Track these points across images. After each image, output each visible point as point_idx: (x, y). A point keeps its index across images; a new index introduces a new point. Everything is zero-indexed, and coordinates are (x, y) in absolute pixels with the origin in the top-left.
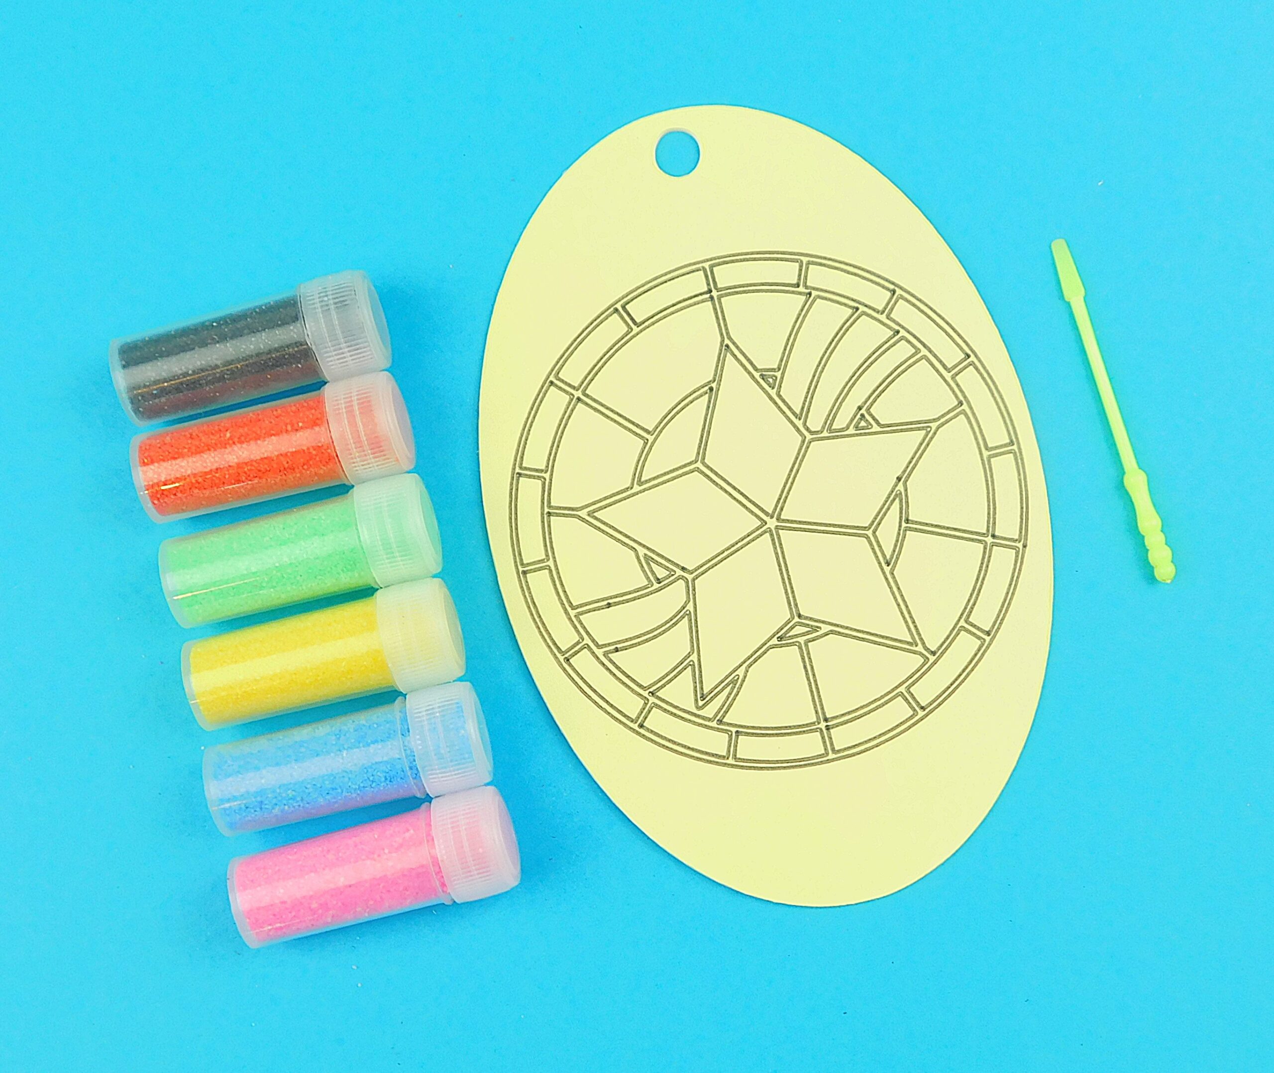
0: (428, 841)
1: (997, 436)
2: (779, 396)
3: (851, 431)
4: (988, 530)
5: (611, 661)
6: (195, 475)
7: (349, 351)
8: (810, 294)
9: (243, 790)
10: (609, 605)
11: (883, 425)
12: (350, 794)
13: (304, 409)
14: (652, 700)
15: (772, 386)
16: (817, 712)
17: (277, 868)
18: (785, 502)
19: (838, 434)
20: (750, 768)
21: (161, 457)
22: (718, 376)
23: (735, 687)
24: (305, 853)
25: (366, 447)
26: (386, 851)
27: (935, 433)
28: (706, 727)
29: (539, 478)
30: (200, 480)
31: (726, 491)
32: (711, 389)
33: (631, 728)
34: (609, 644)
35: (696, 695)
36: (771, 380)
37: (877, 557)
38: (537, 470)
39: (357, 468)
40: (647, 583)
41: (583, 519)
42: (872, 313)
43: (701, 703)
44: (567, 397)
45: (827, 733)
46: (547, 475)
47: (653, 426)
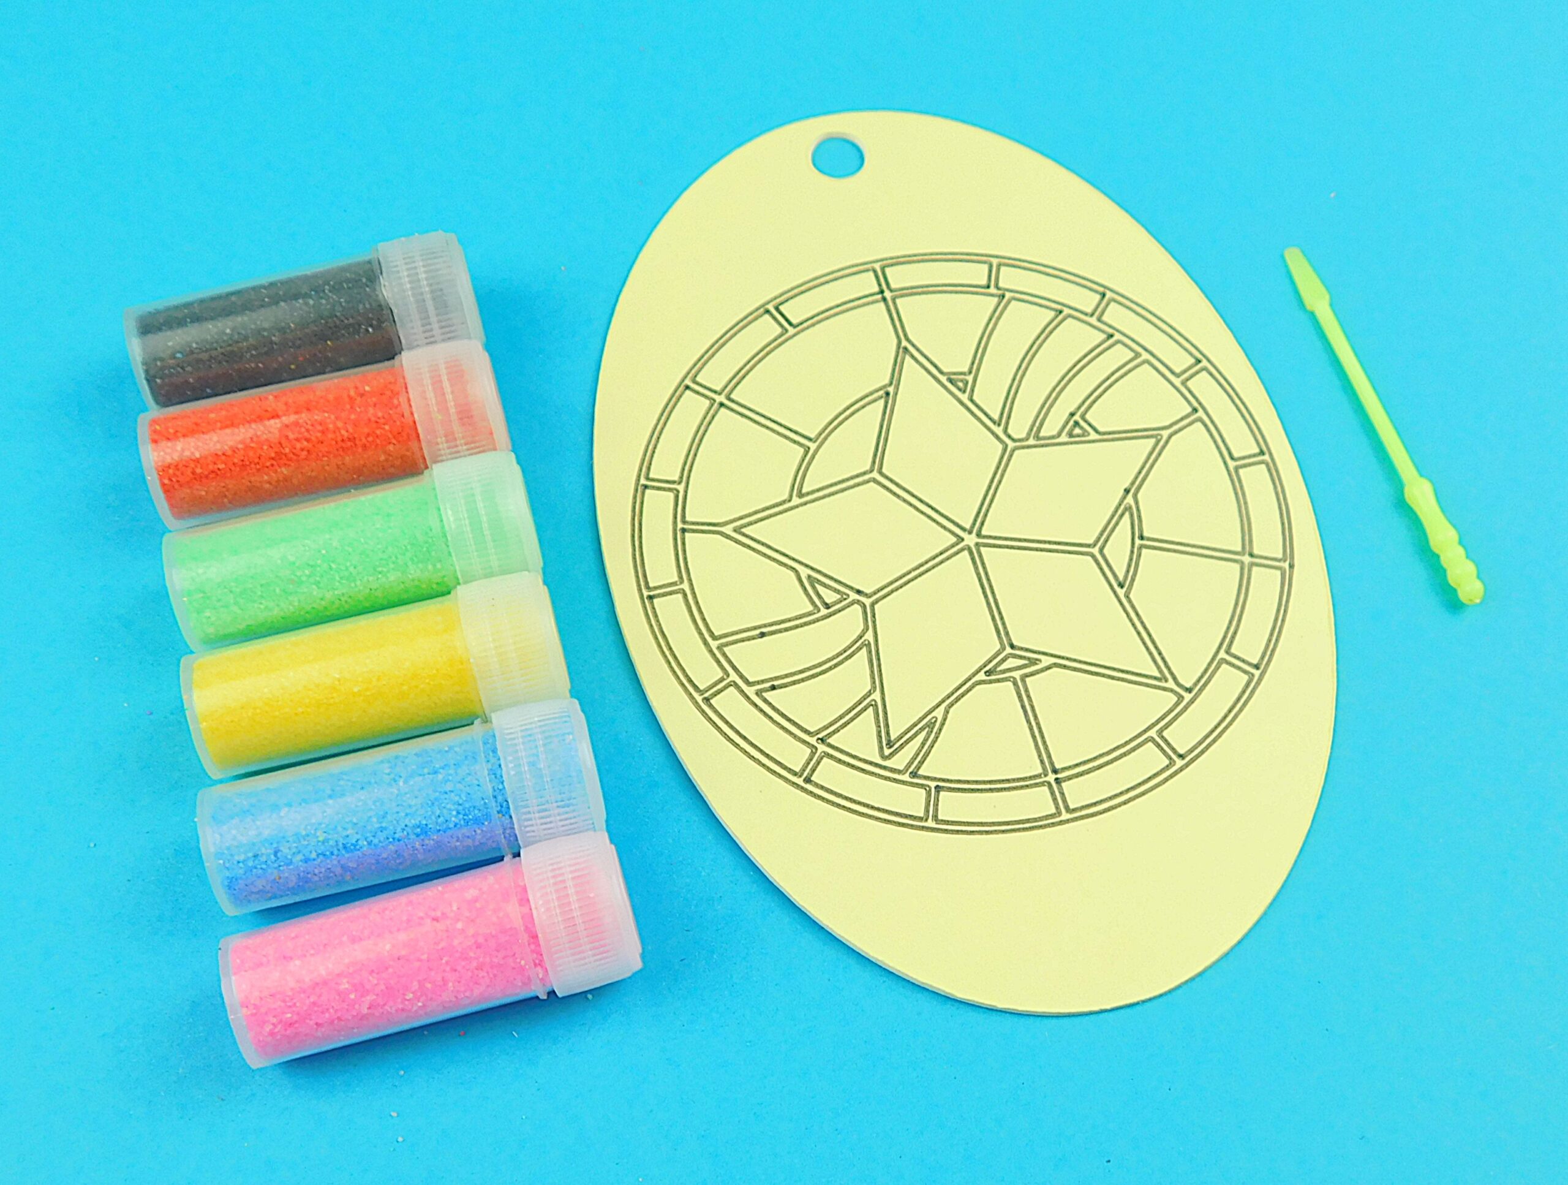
1: (1243, 444)
2: (972, 400)
3: (1064, 438)
4: (1243, 548)
5: (765, 701)
8: (1003, 296)
10: (763, 635)
11: (1102, 433)
14: (822, 748)
15: (962, 390)
16: (1042, 762)
18: (986, 515)
19: (1050, 442)
20: (957, 832)
22: (895, 380)
23: (932, 732)
25: (454, 417)
27: (1167, 442)
28: (895, 781)
29: (670, 491)
31: (911, 505)
32: (887, 394)
33: (794, 784)
34: (763, 682)
35: (880, 742)
36: (961, 385)
37: (1107, 579)
38: (667, 482)
40: (812, 608)
41: (728, 537)
42: (1079, 316)
43: (887, 752)
44: (707, 403)
45: (1058, 788)
46: (681, 488)
47: (816, 433)
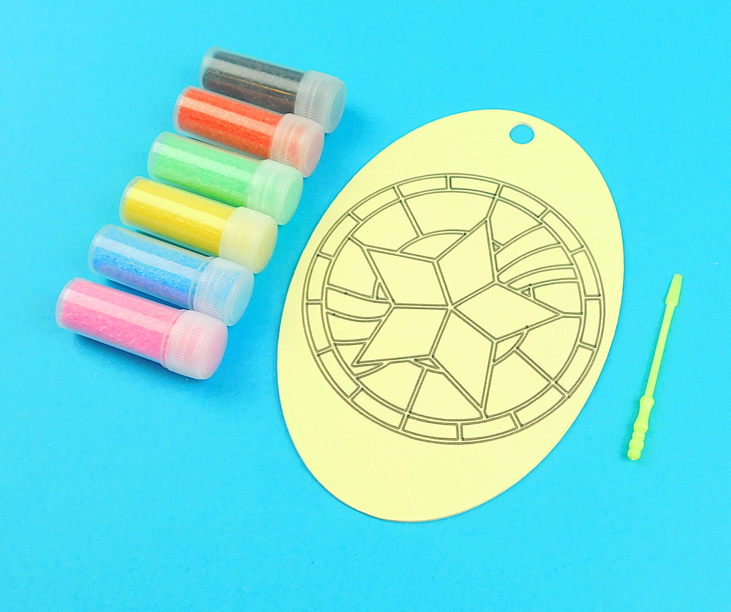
1: (590, 338)
2: (495, 256)
3: (519, 292)
4: (555, 378)
5: (327, 318)
8: (541, 224)
10: (346, 293)
11: (536, 299)
14: (333, 347)
15: (495, 250)
16: (408, 405)
18: (464, 302)
19: (512, 290)
20: (356, 410)
22: (472, 231)
23: (377, 368)
27: (559, 318)
28: (349, 376)
29: (357, 221)
31: (439, 280)
32: (465, 234)
33: (313, 353)
34: (332, 310)
35: (355, 359)
36: (496, 247)
37: (491, 354)
38: (358, 218)
40: (371, 295)
41: (363, 251)
42: (566, 249)
43: (355, 364)
44: (396, 197)
45: (406, 419)
46: (361, 223)
47: (426, 232)
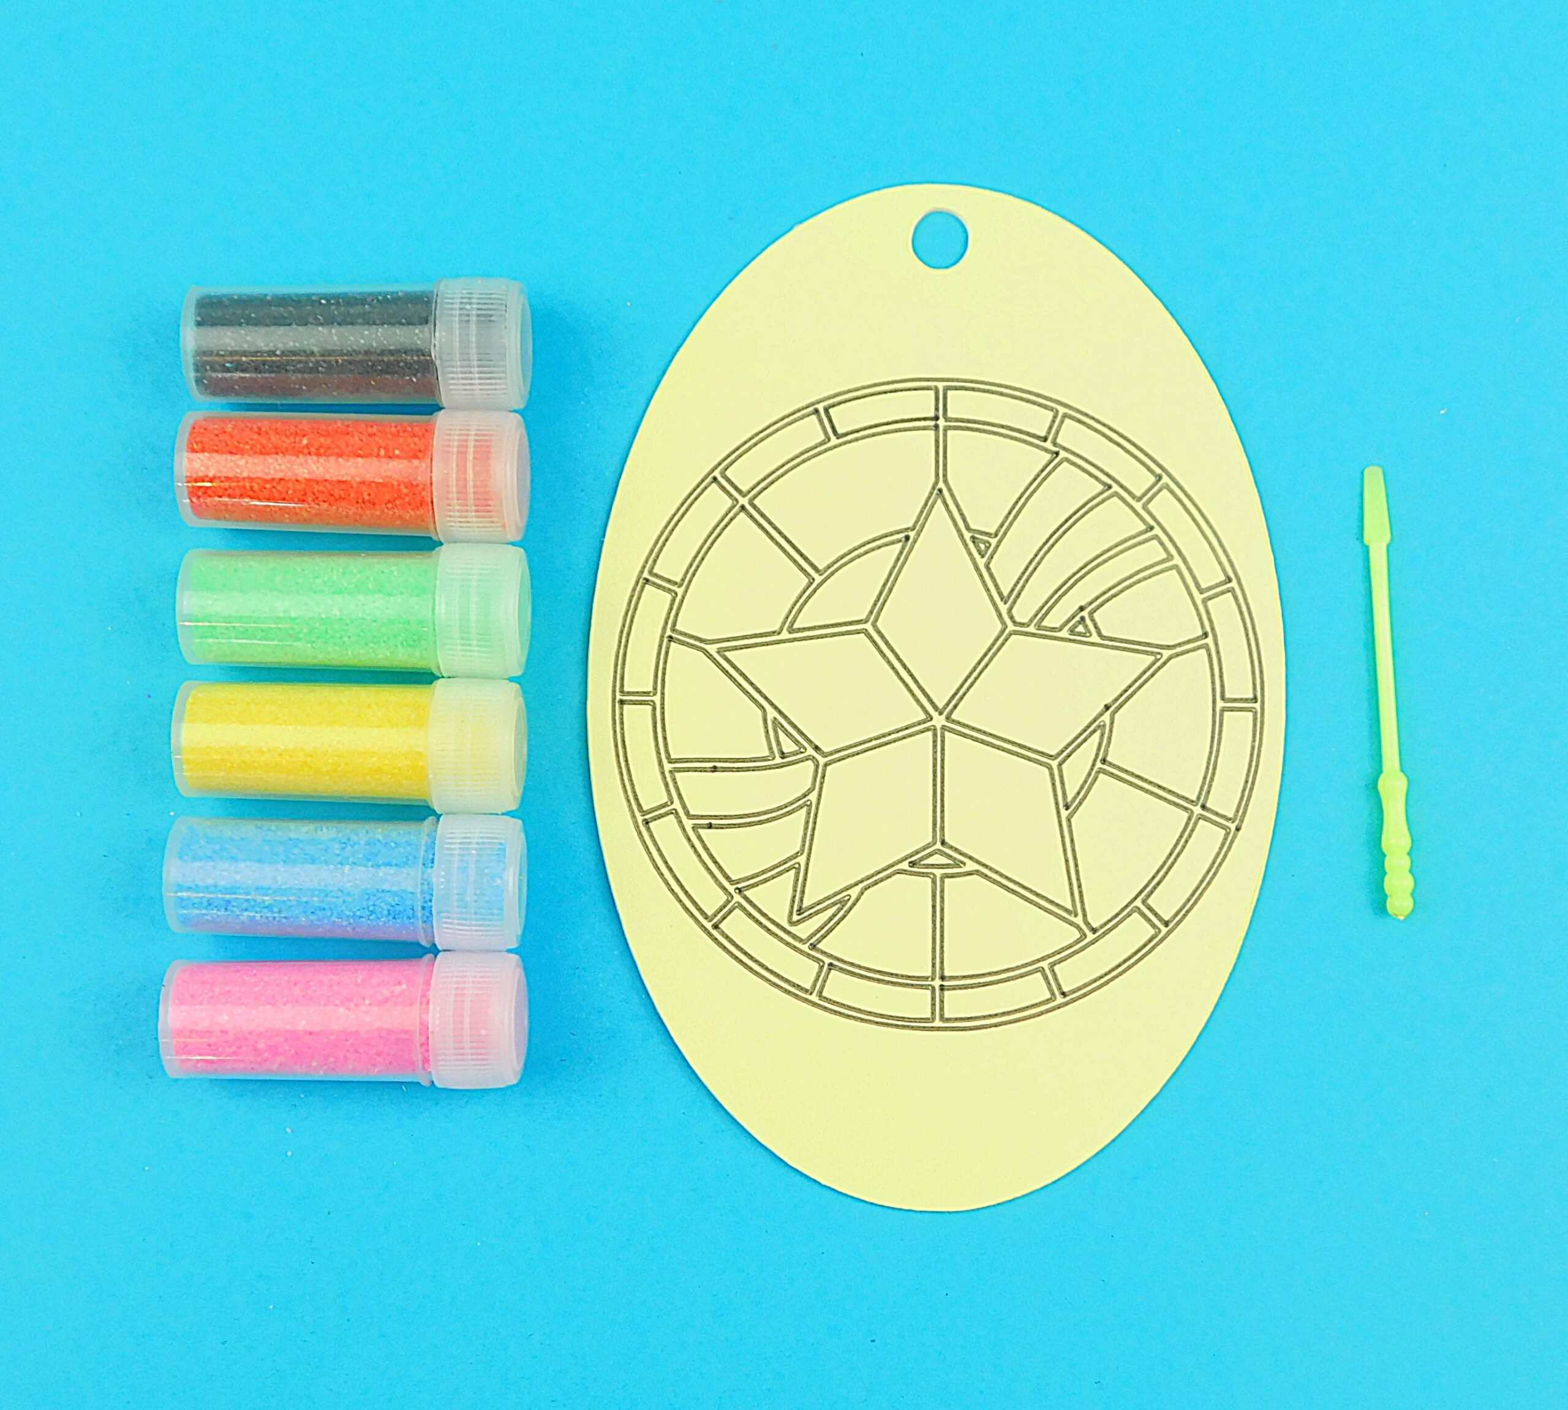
0: (421, 1003)
1: (1239, 686)
2: (988, 568)
3: (1064, 633)
4: (1199, 798)
5: (699, 837)
6: (251, 479)
7: (480, 378)
8: (1057, 454)
9: (210, 881)
10: (715, 769)
11: (1105, 637)
12: (340, 920)
13: (406, 434)
14: (737, 898)
15: (982, 553)
16: (934, 965)
17: (227, 988)
18: (961, 698)
19: (1047, 634)
20: (836, 1012)
21: (215, 448)
22: (919, 524)
23: (842, 909)
24: (266, 979)
25: (471, 502)
26: (367, 1002)
27: (1165, 663)
28: (795, 948)
29: (669, 591)
30: (256, 487)
31: (893, 668)
32: (907, 538)
33: (702, 927)
34: (702, 817)
35: (792, 907)
36: (982, 546)
37: (1055, 795)
38: (669, 581)
39: (453, 524)
40: (768, 754)
41: (710, 656)
42: (1126, 497)
43: (795, 918)
44: (729, 502)
45: (940, 995)
46: (680, 591)
47: (825, 564)
